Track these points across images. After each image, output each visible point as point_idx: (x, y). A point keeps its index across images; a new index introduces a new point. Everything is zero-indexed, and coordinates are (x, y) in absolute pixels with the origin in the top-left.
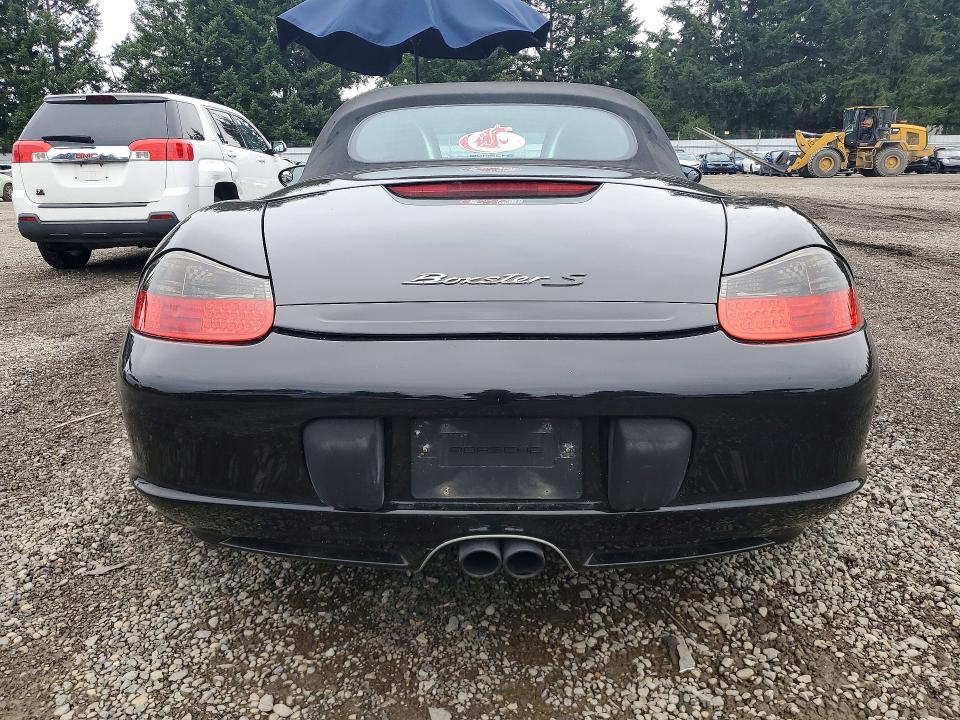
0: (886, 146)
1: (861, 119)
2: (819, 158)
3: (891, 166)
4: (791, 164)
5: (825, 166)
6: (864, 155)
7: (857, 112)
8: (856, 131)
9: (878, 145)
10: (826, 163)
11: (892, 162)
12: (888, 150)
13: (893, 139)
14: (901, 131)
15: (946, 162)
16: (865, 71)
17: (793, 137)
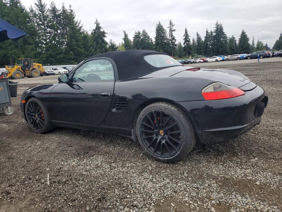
0: (33, 69)
1: (24, 62)
2: (15, 73)
3: (36, 74)
4: (7, 76)
5: (18, 76)
6: (28, 72)
7: (22, 60)
8: (24, 66)
9: (31, 69)
10: (18, 75)
11: (36, 73)
12: (34, 70)
13: (34, 67)
14: (36, 65)
15: (48, 73)
16: (14, 49)
17: (4, 67)
